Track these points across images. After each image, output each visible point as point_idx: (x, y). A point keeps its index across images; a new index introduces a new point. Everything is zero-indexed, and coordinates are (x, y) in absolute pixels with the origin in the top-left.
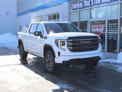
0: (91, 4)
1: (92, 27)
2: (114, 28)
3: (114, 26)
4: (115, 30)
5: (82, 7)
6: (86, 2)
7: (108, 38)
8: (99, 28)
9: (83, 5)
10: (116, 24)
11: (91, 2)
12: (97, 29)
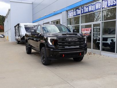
0: (81, 12)
1: (82, 30)
2: (98, 30)
3: (98, 28)
4: (98, 32)
5: (75, 14)
6: (78, 10)
7: (93, 38)
8: (87, 30)
9: (76, 13)
10: (99, 27)
11: (81, 10)
12: (86, 32)
